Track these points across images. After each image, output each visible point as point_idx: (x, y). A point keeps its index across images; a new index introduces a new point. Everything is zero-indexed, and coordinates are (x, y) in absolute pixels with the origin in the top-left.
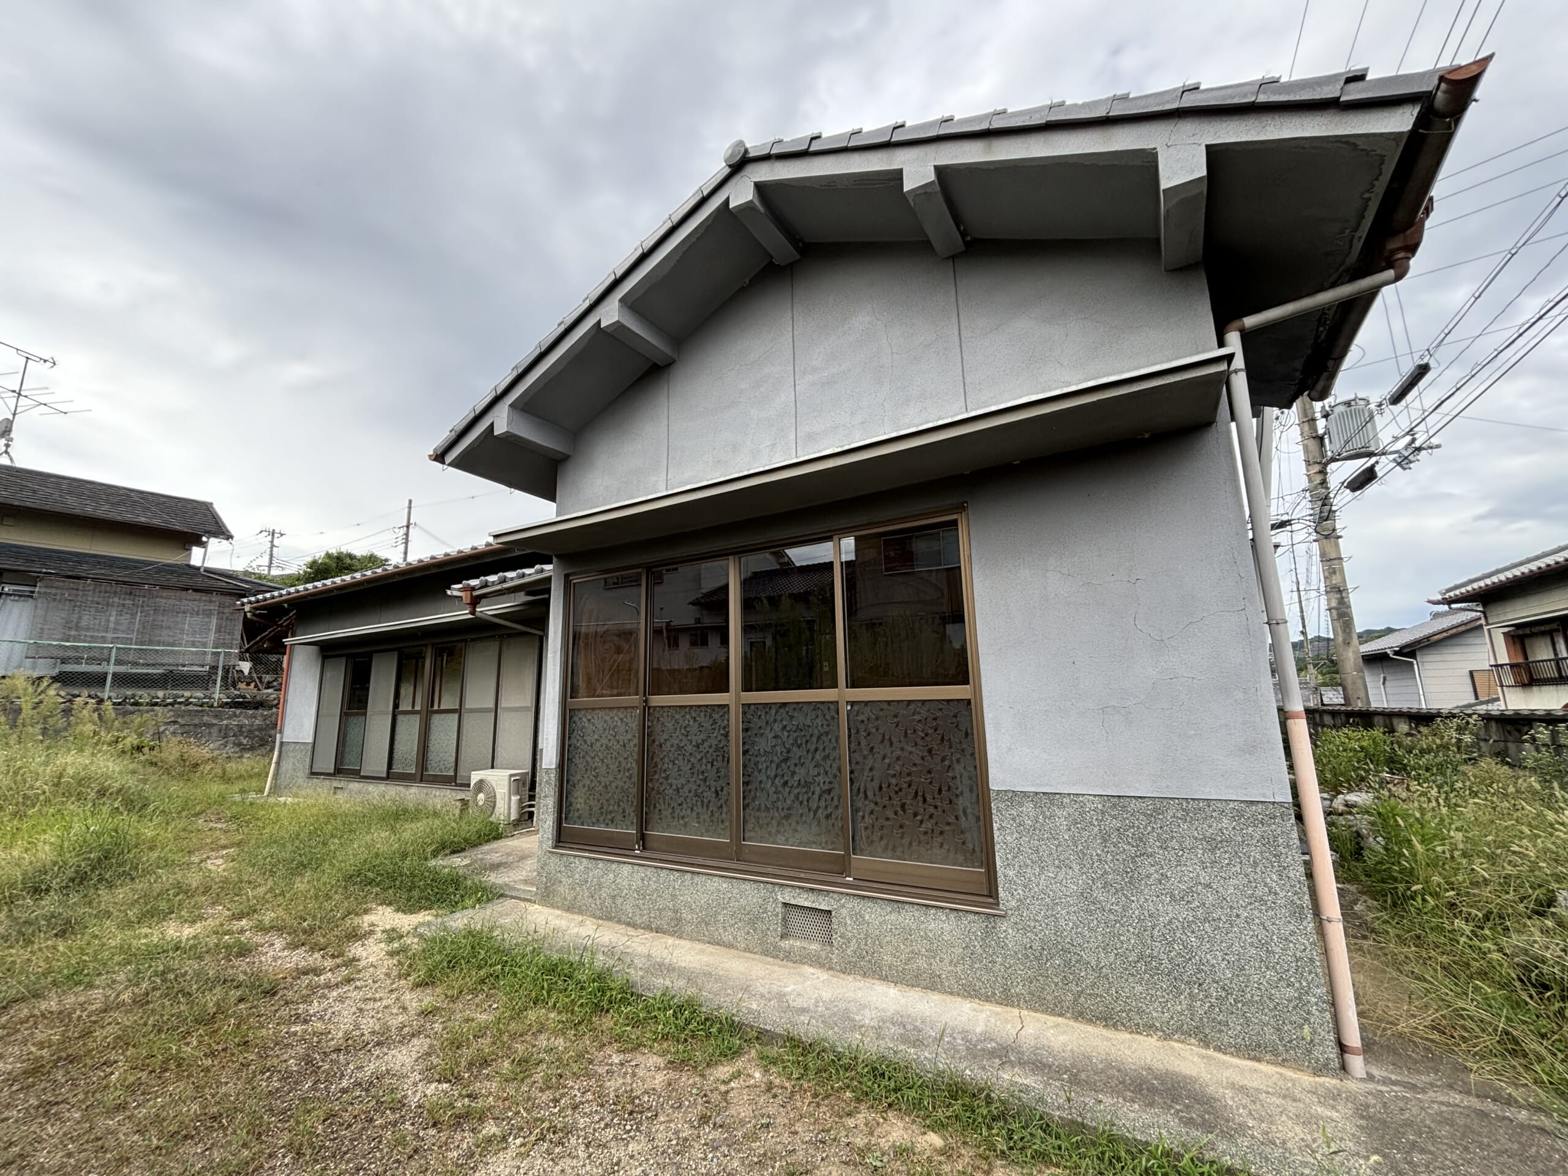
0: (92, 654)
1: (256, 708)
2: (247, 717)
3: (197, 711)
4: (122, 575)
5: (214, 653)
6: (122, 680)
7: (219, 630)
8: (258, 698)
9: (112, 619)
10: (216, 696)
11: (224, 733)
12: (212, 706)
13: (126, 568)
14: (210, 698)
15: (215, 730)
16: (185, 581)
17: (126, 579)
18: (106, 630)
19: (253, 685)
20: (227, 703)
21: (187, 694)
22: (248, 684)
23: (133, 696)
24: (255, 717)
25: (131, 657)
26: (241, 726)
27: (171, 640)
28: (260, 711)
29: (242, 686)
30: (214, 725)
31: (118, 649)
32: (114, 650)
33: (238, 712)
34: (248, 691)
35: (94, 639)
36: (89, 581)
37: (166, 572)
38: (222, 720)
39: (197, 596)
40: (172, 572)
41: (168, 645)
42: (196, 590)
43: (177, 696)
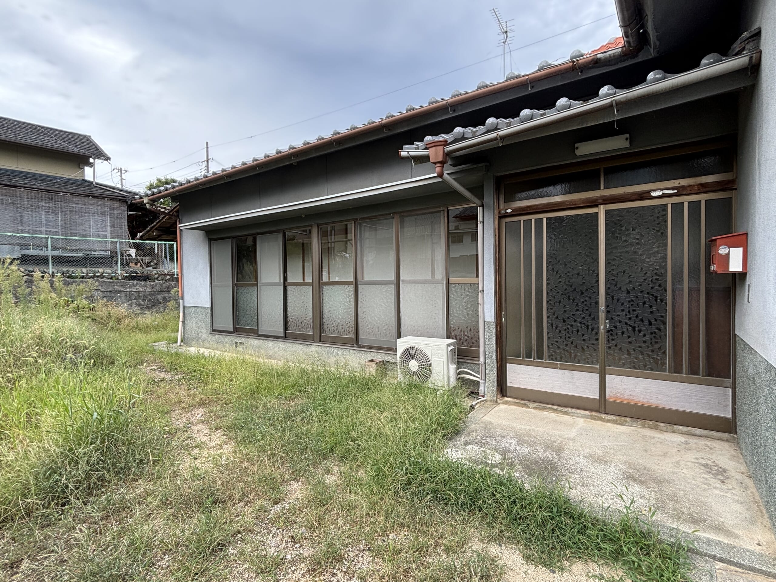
0: (36, 242)
1: (145, 280)
2: (141, 286)
3: (110, 282)
4: (42, 185)
5: (112, 242)
6: (59, 261)
7: (113, 226)
8: (145, 273)
9: (43, 217)
10: (119, 272)
11: (129, 297)
12: (118, 279)
13: (45, 181)
14: (115, 273)
15: (123, 295)
16: (85, 191)
17: (47, 188)
18: (41, 225)
19: (139, 264)
20: (126, 277)
21: (101, 270)
22: (136, 264)
23: (68, 272)
24: (146, 287)
25: (60, 245)
26: (139, 293)
27: (84, 233)
28: (148, 282)
29: (132, 265)
30: (122, 291)
31: (52, 238)
32: (49, 239)
33: (135, 282)
34: (138, 268)
35: (34, 232)
36: (22, 189)
37: (72, 184)
38: (126, 288)
39: (96, 201)
40: (75, 184)
41: (83, 236)
42: (94, 197)
43: (94, 272)
